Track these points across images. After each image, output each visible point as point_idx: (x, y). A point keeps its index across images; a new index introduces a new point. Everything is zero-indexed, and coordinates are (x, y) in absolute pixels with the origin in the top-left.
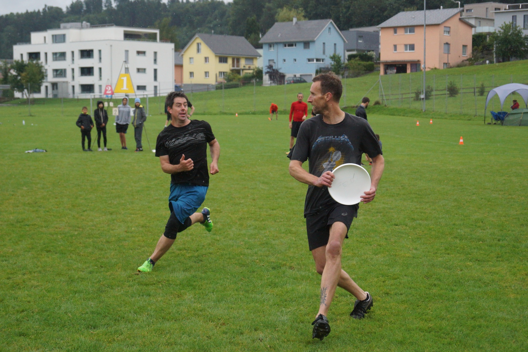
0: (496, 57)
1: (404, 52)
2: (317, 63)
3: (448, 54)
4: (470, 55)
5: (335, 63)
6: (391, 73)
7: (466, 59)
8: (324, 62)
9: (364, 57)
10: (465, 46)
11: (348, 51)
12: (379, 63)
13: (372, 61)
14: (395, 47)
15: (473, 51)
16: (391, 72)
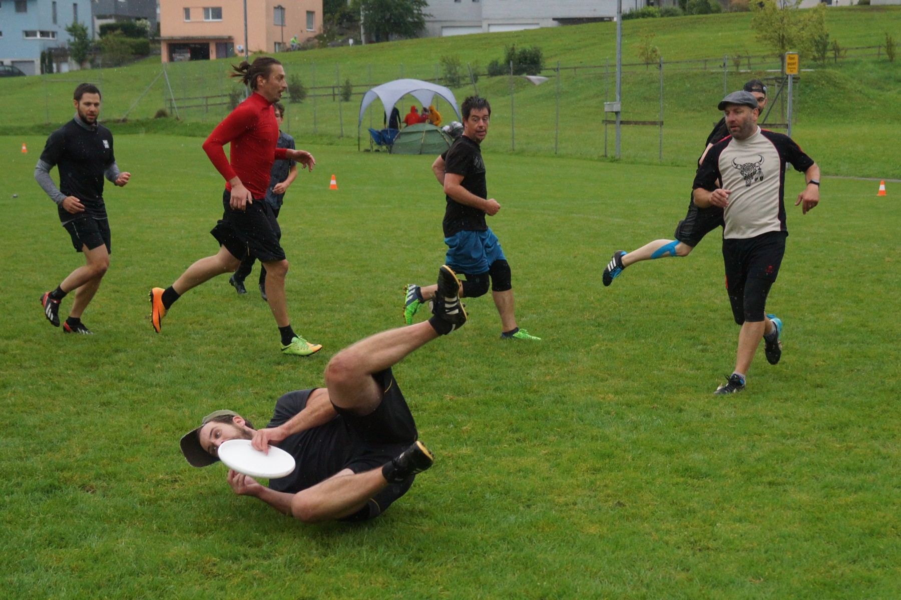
0: (364, 34)
1: (203, 22)
2: (43, 40)
3: (282, 25)
4: (320, 30)
5: (77, 39)
6: (181, 60)
7: (312, 35)
8: (55, 38)
9: (130, 30)
10: (310, 13)
11: (100, 17)
12: (159, 42)
13: (145, 37)
14: (187, 11)
15: (325, 21)
16: (181, 57)
